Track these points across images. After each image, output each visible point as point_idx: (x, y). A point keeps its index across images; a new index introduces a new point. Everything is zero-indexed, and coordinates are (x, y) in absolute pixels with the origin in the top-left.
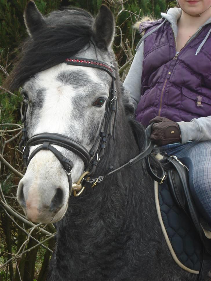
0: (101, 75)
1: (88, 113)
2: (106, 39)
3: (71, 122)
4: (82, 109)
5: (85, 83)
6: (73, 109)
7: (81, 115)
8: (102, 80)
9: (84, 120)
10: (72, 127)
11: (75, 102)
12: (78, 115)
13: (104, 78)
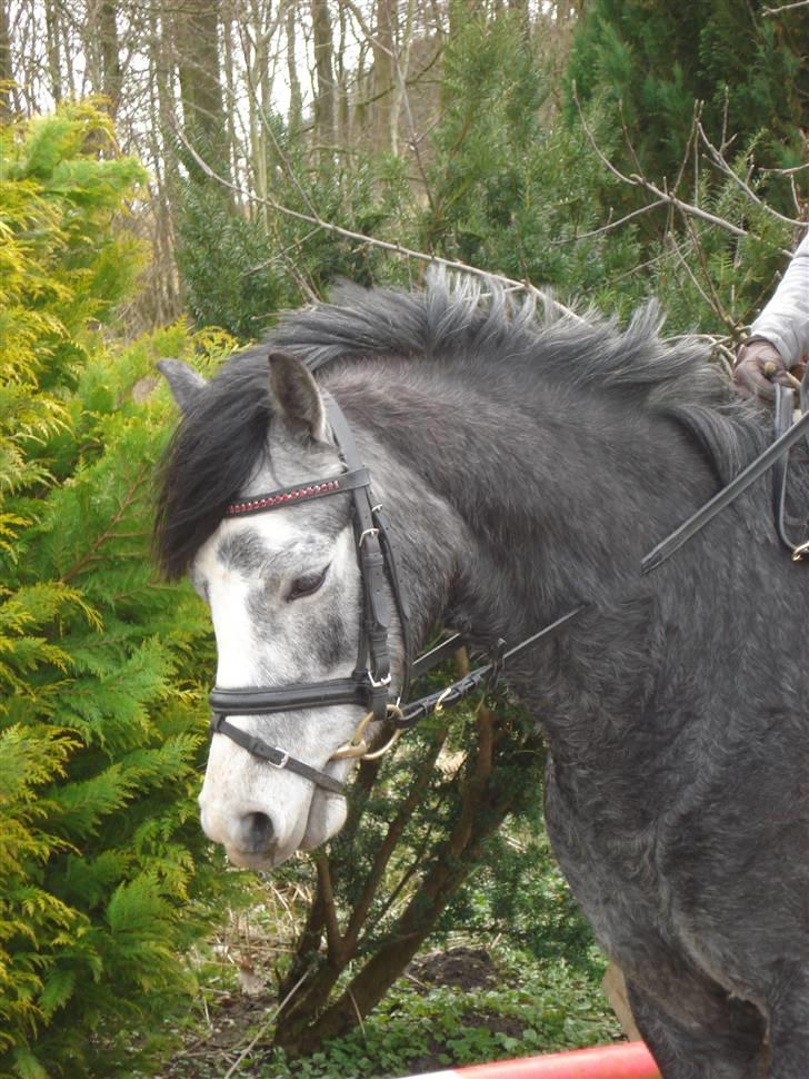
0: (298, 518)
1: (290, 618)
2: (308, 416)
3: (260, 651)
4: (273, 617)
5: (258, 560)
6: (253, 625)
7: (276, 630)
8: (302, 530)
9: (286, 637)
10: (263, 662)
11: (253, 606)
12: (269, 632)
13: (306, 522)
